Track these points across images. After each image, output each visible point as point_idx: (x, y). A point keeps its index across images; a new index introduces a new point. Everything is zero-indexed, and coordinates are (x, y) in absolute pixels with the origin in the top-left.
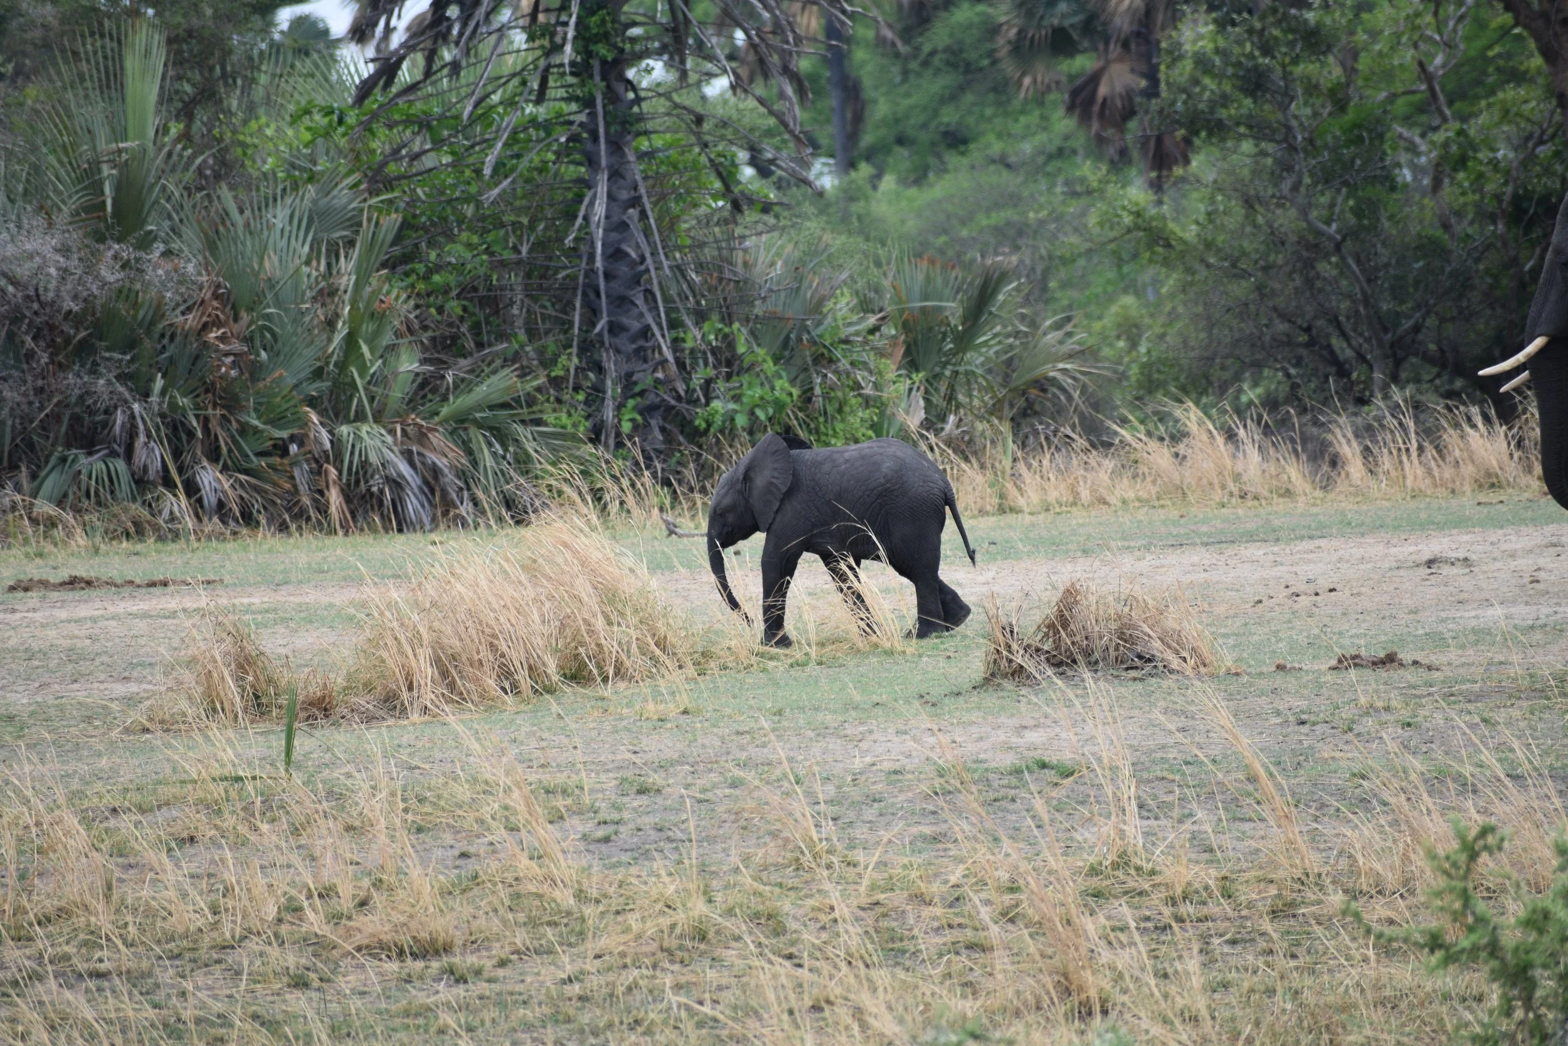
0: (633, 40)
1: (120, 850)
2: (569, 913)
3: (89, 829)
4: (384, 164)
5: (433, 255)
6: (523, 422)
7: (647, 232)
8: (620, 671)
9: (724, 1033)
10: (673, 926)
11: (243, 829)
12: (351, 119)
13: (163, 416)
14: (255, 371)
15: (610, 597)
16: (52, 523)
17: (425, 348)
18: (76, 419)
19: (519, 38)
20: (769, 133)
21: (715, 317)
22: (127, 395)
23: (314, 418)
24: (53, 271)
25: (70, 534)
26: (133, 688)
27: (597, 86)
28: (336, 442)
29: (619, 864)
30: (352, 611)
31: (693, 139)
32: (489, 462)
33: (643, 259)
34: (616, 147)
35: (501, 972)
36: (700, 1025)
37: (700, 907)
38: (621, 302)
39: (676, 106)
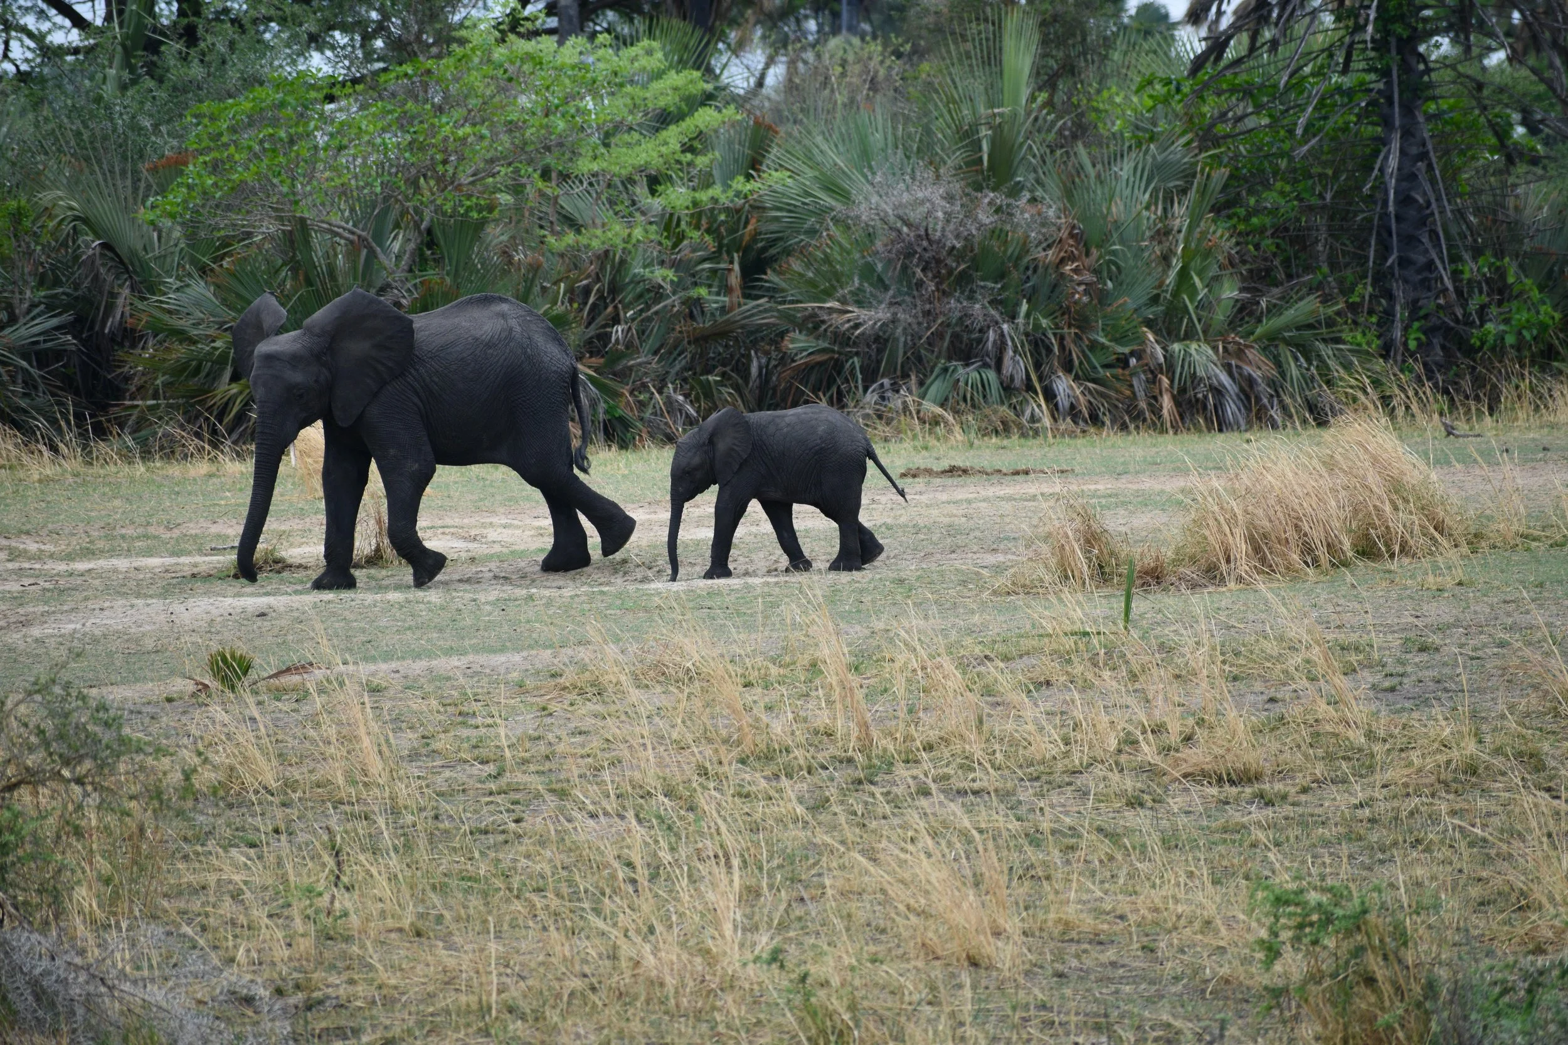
0: (1426, 20)
1: (988, 691)
2: (1360, 750)
3: (964, 673)
4: (1212, 125)
5: (1252, 201)
6: (1324, 340)
7: (1433, 181)
8: (1404, 549)
9: (1493, 852)
10: (1449, 762)
11: (1090, 676)
12: (1186, 89)
13: (1027, 334)
14: (1102, 298)
15: (1396, 487)
16: (936, 421)
17: (1244, 279)
18: (956, 336)
19: (1328, 19)
20: (1539, 98)
21: (1489, 253)
22: (998, 317)
23: (1151, 337)
24: (940, 214)
25: (950, 431)
26: (1001, 558)
27: (1393, 59)
28: (1169, 357)
29: (1403, 709)
30: (1181, 497)
31: (1474, 103)
32: (1295, 372)
33: (1429, 204)
34: (1408, 110)
35: (1303, 798)
36: (1471, 845)
37: (1471, 747)
38: (1409, 241)
39: (1460, 75)
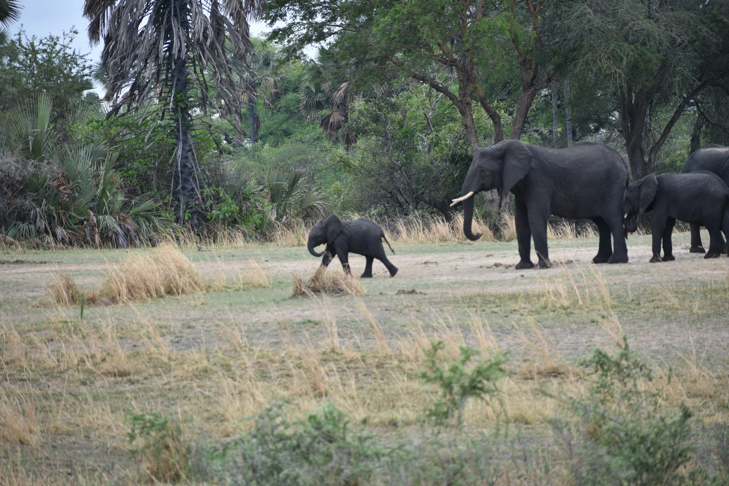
0: (191, 102)
1: (30, 343)
2: (166, 364)
3: (21, 336)
4: (114, 138)
5: (129, 165)
6: (155, 216)
7: (194, 160)
8: (183, 291)
9: (212, 400)
10: (197, 368)
11: (68, 337)
12: (105, 124)
13: (46, 212)
14: (74, 199)
15: (181, 269)
16: (11, 244)
17: (126, 193)
18: (19, 212)
19: (156, 101)
20: (231, 130)
21: (214, 186)
22: (35, 206)
23: (92, 214)
24: (13, 168)
25: (17, 247)
26: (35, 294)
27: (180, 115)
28: (98, 221)
29: (181, 349)
30: (102, 272)
31: (208, 132)
32: (145, 228)
33: (192, 168)
34: (185, 134)
35: (145, 381)
36: (205, 398)
37: (205, 363)
38: (186, 180)
39: (203, 122)
